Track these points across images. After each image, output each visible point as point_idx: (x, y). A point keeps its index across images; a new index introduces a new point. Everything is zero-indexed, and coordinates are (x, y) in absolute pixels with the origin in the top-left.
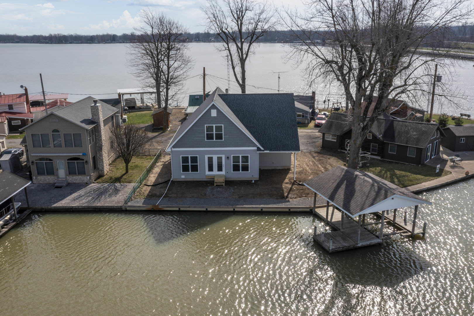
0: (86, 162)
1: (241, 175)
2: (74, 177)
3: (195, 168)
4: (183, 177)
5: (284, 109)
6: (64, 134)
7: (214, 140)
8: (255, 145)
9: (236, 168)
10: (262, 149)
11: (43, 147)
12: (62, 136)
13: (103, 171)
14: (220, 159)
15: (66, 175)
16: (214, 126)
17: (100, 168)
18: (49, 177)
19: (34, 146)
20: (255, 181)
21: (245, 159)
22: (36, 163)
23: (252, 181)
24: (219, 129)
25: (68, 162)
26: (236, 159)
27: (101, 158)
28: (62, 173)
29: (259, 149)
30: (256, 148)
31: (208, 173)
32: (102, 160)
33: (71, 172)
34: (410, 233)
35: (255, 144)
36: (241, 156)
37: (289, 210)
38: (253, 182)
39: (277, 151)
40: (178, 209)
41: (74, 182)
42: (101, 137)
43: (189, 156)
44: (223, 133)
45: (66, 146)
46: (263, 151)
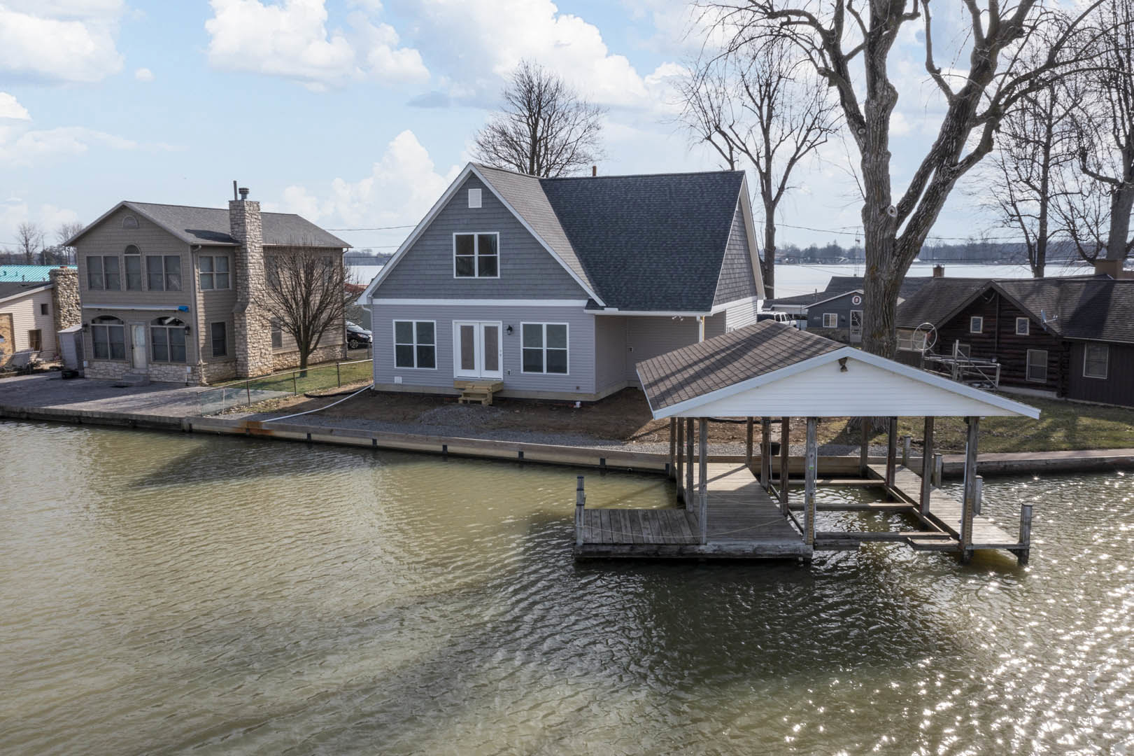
0: (188, 328)
1: (544, 384)
2: (163, 368)
3: (427, 358)
4: (398, 380)
5: (703, 208)
6: (148, 257)
7: (477, 276)
8: (582, 294)
9: (532, 362)
10: (601, 303)
11: (108, 288)
12: (144, 262)
13: (247, 365)
14: (490, 333)
15: (148, 362)
16: (476, 234)
17: (240, 358)
18: (115, 364)
19: (91, 287)
20: (583, 403)
21: (557, 333)
22: (93, 327)
23: (574, 403)
24: (487, 244)
25: (152, 329)
26: (532, 333)
27: (243, 333)
28: (140, 355)
29: (592, 304)
30: (584, 303)
31: (459, 372)
32: (245, 336)
33: (157, 355)
34: (952, 542)
35: (582, 289)
36: (544, 324)
37: (603, 461)
38: (578, 405)
39: (643, 309)
40: (304, 436)
41: (163, 379)
42: (247, 280)
43: (414, 322)
44: (498, 255)
45: (150, 288)
46: (602, 308)
